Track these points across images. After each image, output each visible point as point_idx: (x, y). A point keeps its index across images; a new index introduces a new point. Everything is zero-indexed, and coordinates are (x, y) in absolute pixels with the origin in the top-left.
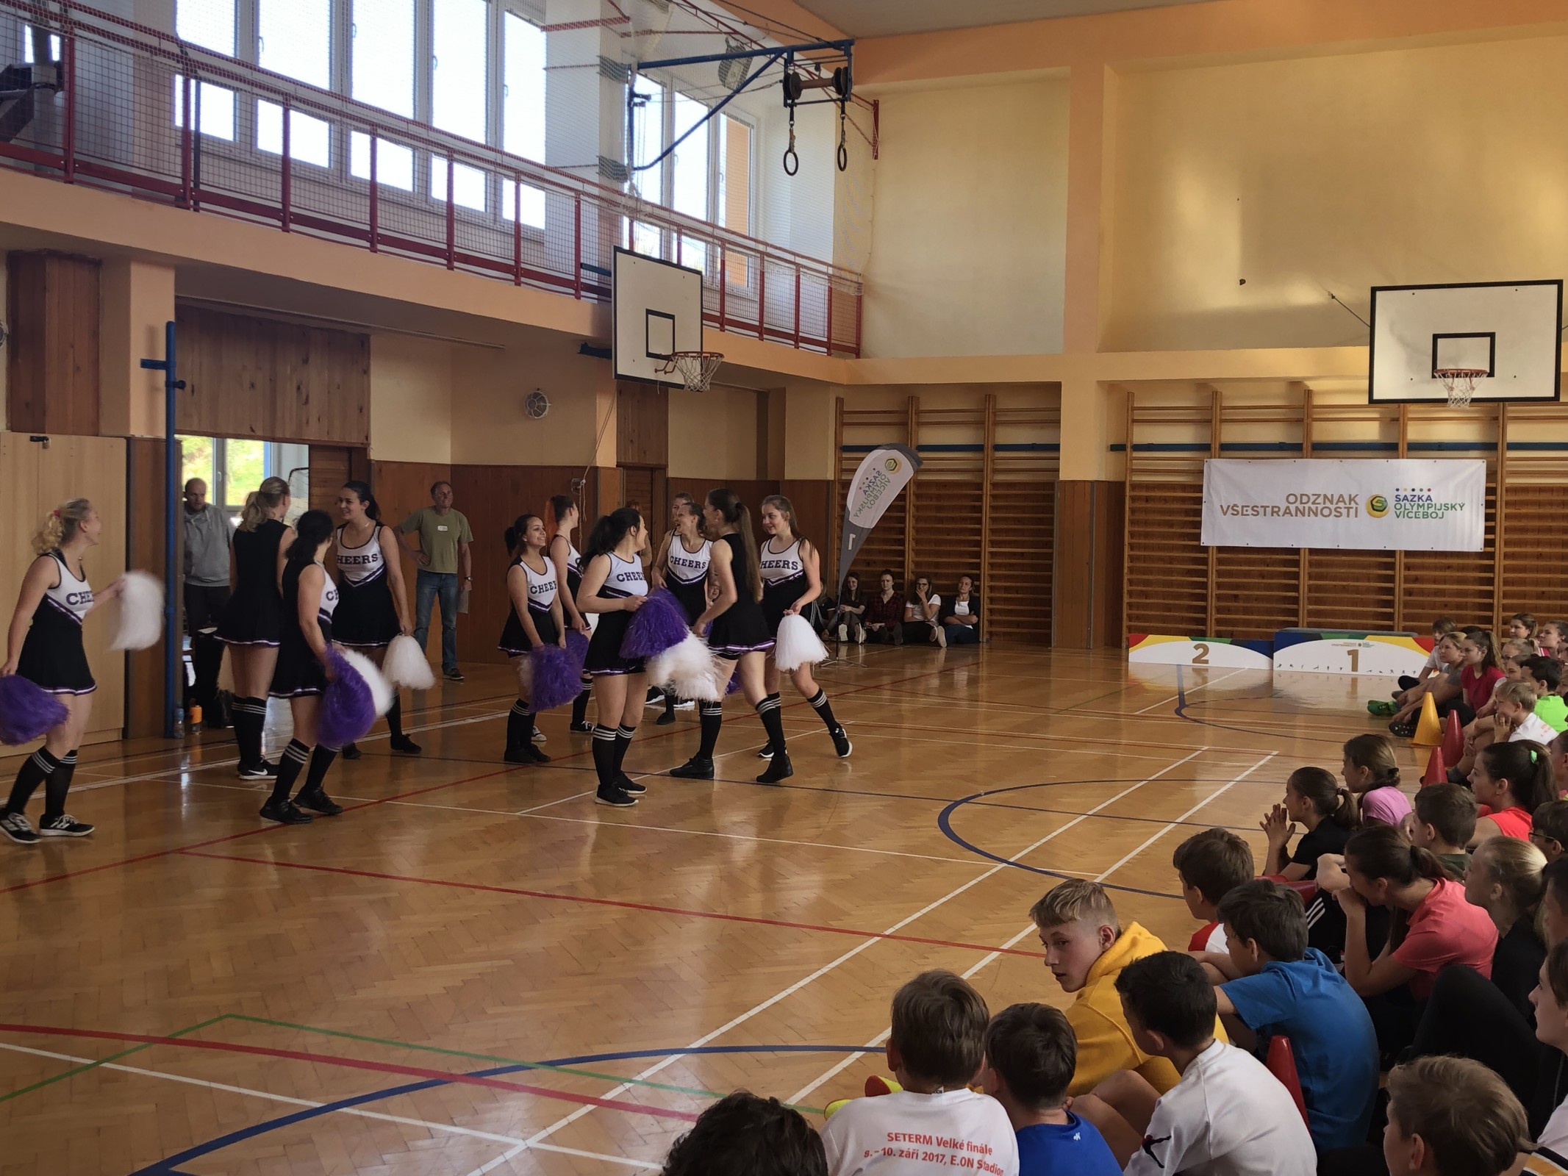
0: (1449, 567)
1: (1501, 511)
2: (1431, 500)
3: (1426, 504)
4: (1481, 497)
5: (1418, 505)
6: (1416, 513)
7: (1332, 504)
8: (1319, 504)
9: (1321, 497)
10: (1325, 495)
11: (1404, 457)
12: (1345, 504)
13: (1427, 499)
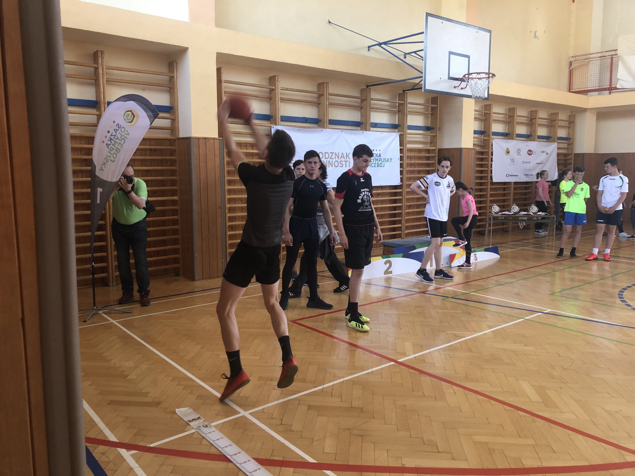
1: (405, 162)
2: (380, 156)
3: (379, 158)
4: (398, 155)
5: (376, 159)
6: (375, 163)
7: (339, 159)
8: (333, 159)
9: (334, 154)
10: (335, 153)
11: (369, 130)
12: (344, 159)
13: (379, 156)
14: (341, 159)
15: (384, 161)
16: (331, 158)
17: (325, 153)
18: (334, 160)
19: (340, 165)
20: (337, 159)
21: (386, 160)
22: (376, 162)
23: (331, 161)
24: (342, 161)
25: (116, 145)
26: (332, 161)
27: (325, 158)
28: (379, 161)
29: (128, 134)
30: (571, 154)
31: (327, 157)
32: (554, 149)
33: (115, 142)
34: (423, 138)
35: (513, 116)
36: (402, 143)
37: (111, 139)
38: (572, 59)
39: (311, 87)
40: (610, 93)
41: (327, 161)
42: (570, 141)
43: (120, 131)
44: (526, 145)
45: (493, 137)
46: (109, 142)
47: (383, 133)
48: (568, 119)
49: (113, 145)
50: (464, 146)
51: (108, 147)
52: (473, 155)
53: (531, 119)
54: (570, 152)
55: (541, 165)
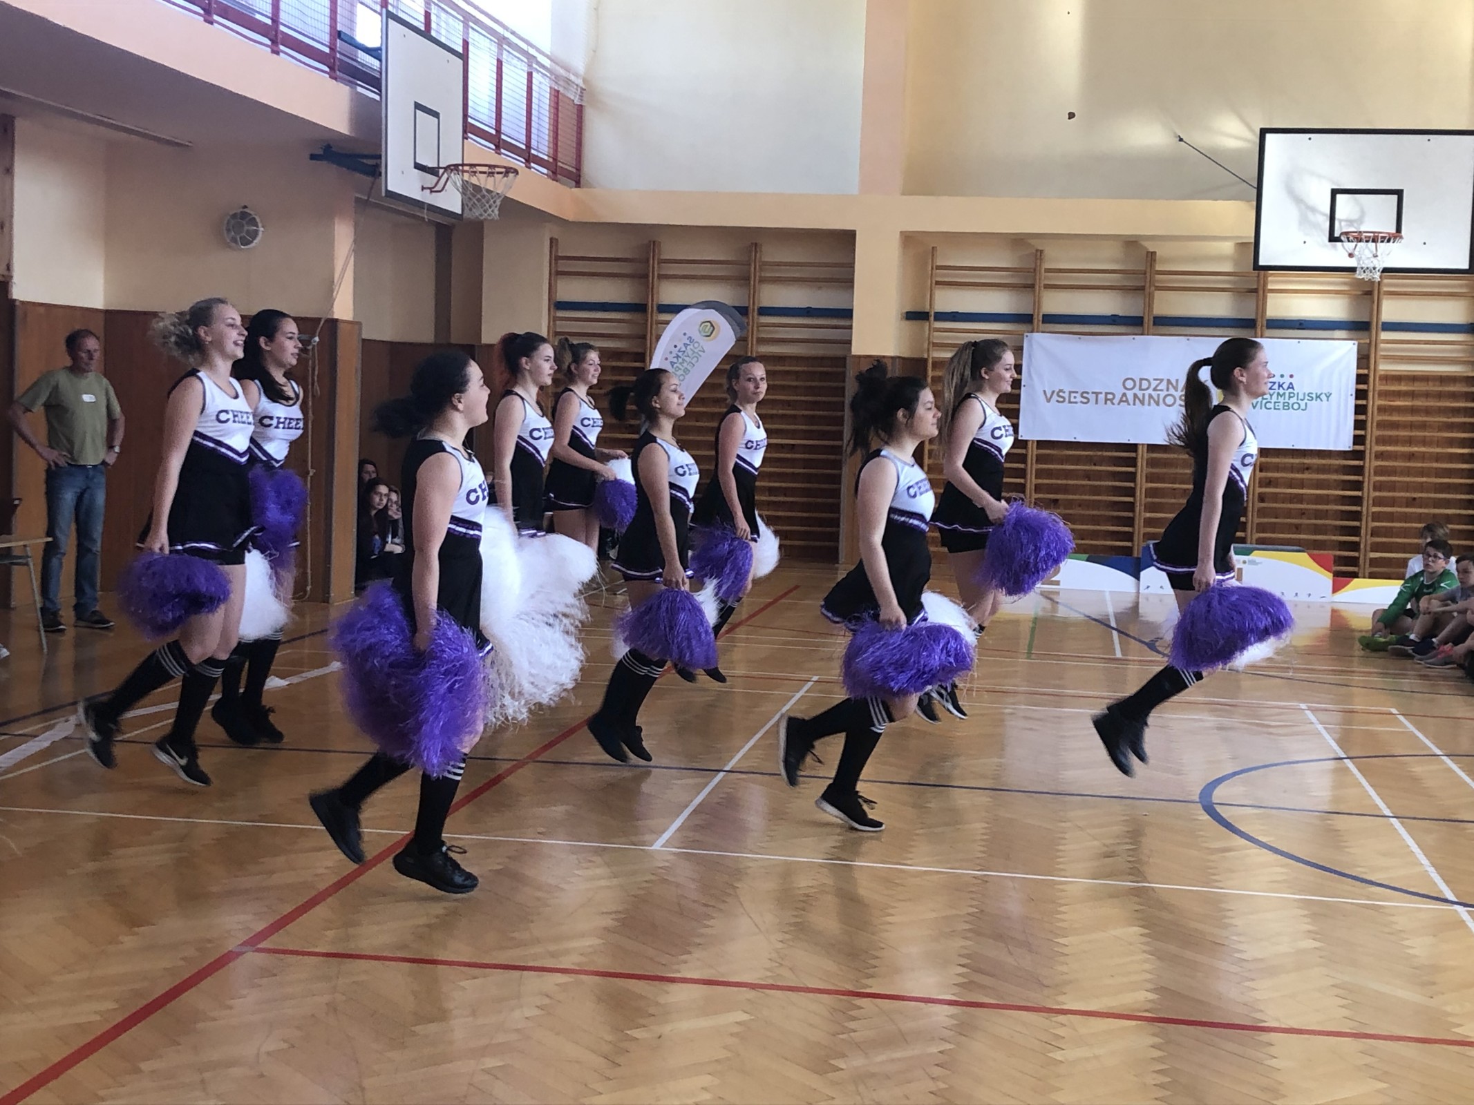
0: (1307, 468)
1: (1374, 402)
2: (1293, 388)
3: (1287, 392)
4: (1351, 386)
5: (1278, 394)
6: (1275, 403)
8: (1162, 390)
9: (1165, 383)
10: (1169, 380)
13: (1289, 388)
15: (1307, 397)
16: (1155, 389)
17: (1141, 380)
18: (1162, 394)
20: (1172, 391)
21: (1314, 396)
22: (1281, 400)
23: (1154, 394)
26: (1159, 395)
27: (1141, 389)
28: (1290, 397)
29: (704, 352)
31: (1143, 387)
36: (1363, 362)
37: (678, 357)
41: (1144, 395)
43: (691, 347)
46: (675, 360)
49: (680, 363)
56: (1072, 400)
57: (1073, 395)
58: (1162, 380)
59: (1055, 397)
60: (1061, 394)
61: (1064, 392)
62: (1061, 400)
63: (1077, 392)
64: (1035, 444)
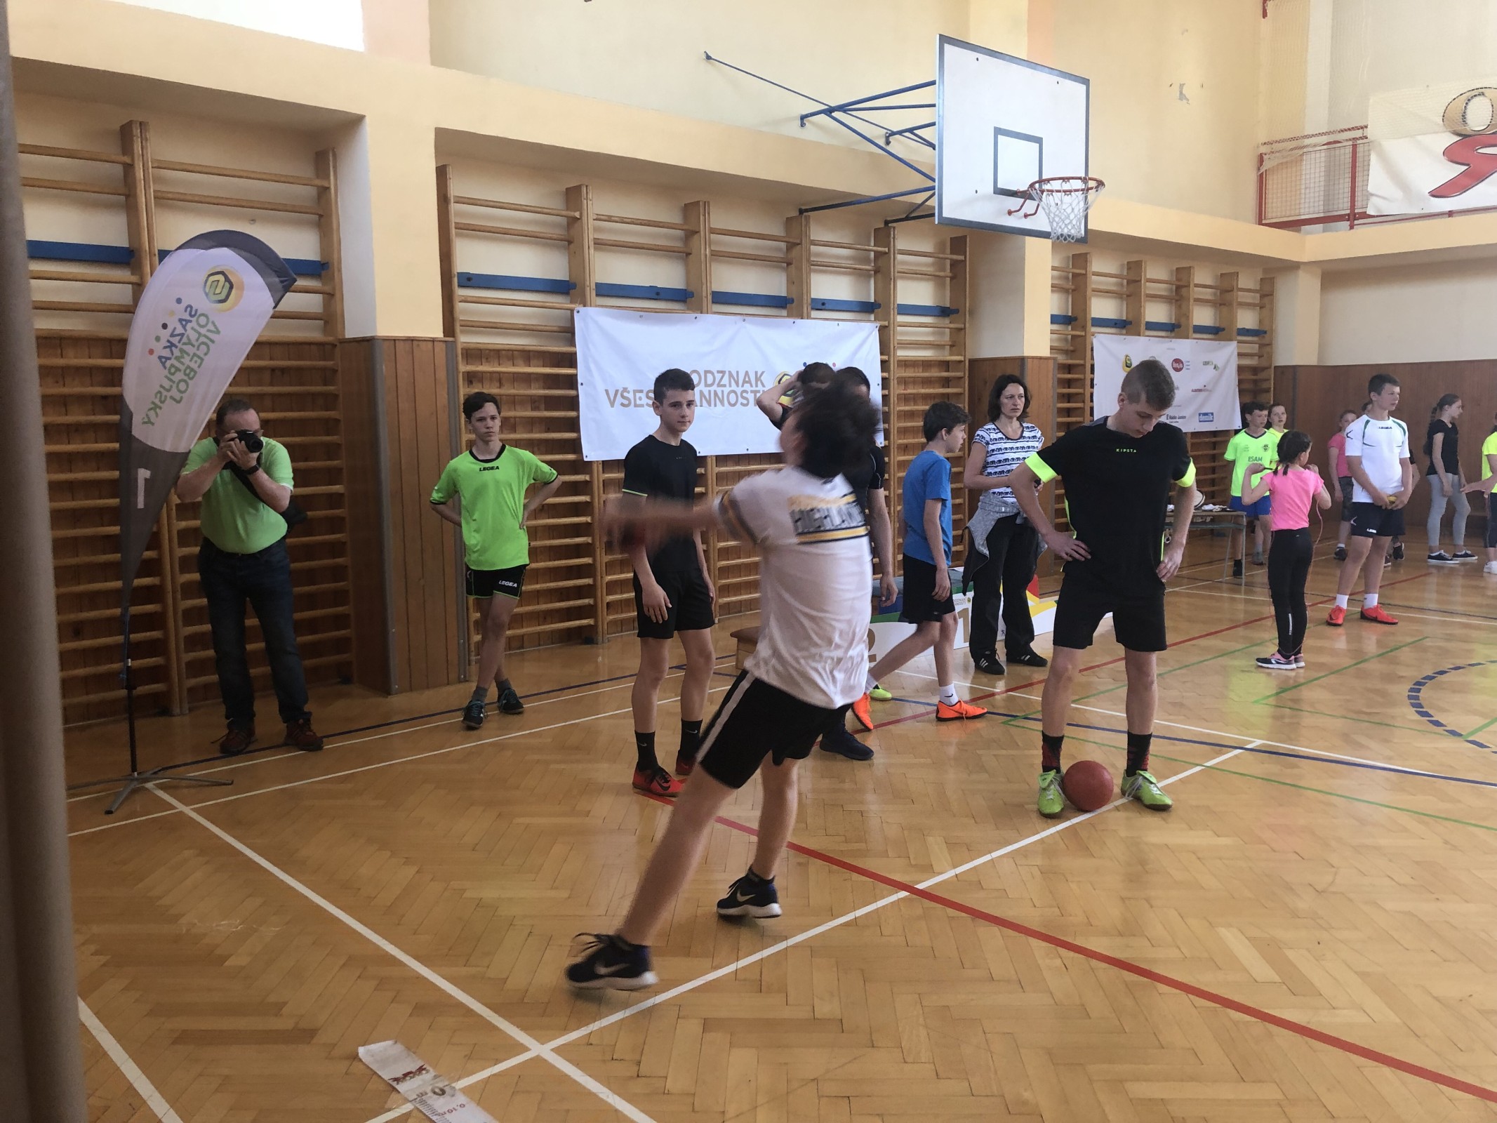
7: (738, 386)
8: (725, 386)
9: (727, 375)
10: (730, 372)
11: (809, 317)
12: (751, 386)
14: (743, 386)
16: (719, 385)
17: (706, 372)
18: (727, 390)
19: (741, 400)
20: (734, 387)
23: (719, 390)
24: (746, 392)
25: (186, 360)
26: (723, 391)
27: (706, 385)
29: (218, 332)
30: (1269, 367)
31: (709, 381)
32: (1230, 356)
33: (182, 351)
34: (933, 334)
35: (1138, 281)
36: (884, 348)
37: (171, 345)
38: (1263, 149)
39: (667, 213)
40: (1352, 227)
41: (710, 391)
42: (1264, 337)
43: (194, 324)
44: (1169, 349)
45: (1094, 329)
46: (166, 353)
47: (840, 323)
48: (1258, 288)
49: (177, 358)
50: (1028, 352)
51: (164, 364)
52: (1051, 375)
53: (1178, 288)
54: (1264, 363)
55: (1203, 394)
56: (638, 402)
57: (638, 395)
58: (723, 372)
59: (619, 400)
60: (625, 394)
61: (629, 392)
62: (626, 402)
63: (641, 391)
64: (601, 466)
